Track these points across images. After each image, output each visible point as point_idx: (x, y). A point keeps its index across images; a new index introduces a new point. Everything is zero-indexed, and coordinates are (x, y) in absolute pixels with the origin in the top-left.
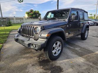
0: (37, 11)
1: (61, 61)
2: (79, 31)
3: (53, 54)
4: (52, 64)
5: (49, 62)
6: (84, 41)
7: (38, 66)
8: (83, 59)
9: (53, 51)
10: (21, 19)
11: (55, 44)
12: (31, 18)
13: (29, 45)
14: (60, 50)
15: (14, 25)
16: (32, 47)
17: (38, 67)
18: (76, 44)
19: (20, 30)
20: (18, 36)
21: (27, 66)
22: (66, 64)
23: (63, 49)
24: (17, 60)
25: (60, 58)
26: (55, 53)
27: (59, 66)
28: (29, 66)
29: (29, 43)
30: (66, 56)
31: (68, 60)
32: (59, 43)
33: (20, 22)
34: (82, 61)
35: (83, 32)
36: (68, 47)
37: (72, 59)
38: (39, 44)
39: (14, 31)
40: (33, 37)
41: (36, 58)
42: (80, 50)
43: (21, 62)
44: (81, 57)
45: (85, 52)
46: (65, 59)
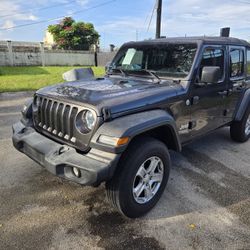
0: (86, 22)
1: (160, 222)
2: (225, 113)
3: (136, 199)
4: (132, 230)
5: (122, 221)
6: (241, 146)
7: (86, 235)
8: (231, 216)
9: (135, 190)
10: (32, 51)
11: (142, 168)
12: (66, 47)
13: (61, 168)
14: (159, 185)
15: (9, 74)
16: (68, 175)
17: (86, 238)
18: (213, 158)
19: (30, 109)
20: (23, 131)
21: (50, 235)
22: (174, 232)
23: (171, 176)
24: (19, 210)
25: (157, 210)
26: (143, 194)
27: (153, 239)
28: (57, 234)
29: (59, 163)
30: (178, 203)
31: (182, 217)
32: (155, 162)
33: (28, 62)
34: (228, 222)
35: (239, 117)
36: (184, 169)
37: (197, 215)
38: (91, 170)
39: (8, 94)
40: (73, 140)
41: (81, 207)
42: (223, 180)
43: (34, 217)
44: (225, 209)
45: (240, 189)
46: (173, 214)
